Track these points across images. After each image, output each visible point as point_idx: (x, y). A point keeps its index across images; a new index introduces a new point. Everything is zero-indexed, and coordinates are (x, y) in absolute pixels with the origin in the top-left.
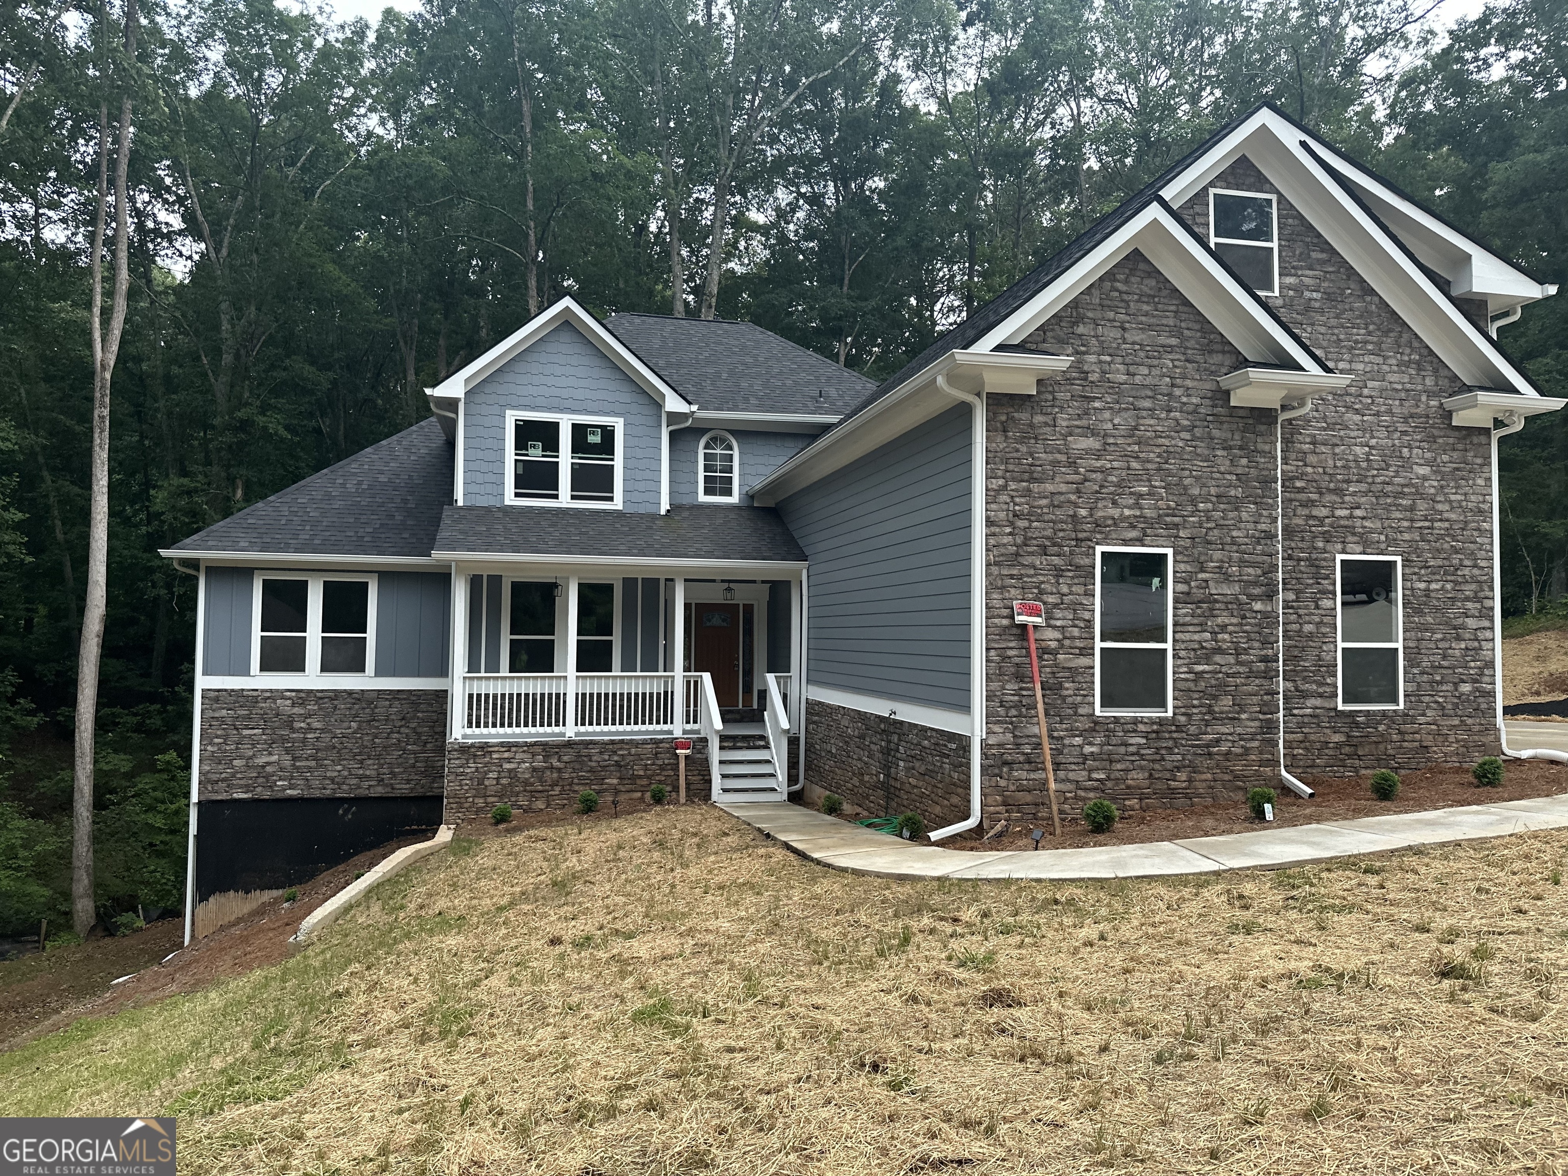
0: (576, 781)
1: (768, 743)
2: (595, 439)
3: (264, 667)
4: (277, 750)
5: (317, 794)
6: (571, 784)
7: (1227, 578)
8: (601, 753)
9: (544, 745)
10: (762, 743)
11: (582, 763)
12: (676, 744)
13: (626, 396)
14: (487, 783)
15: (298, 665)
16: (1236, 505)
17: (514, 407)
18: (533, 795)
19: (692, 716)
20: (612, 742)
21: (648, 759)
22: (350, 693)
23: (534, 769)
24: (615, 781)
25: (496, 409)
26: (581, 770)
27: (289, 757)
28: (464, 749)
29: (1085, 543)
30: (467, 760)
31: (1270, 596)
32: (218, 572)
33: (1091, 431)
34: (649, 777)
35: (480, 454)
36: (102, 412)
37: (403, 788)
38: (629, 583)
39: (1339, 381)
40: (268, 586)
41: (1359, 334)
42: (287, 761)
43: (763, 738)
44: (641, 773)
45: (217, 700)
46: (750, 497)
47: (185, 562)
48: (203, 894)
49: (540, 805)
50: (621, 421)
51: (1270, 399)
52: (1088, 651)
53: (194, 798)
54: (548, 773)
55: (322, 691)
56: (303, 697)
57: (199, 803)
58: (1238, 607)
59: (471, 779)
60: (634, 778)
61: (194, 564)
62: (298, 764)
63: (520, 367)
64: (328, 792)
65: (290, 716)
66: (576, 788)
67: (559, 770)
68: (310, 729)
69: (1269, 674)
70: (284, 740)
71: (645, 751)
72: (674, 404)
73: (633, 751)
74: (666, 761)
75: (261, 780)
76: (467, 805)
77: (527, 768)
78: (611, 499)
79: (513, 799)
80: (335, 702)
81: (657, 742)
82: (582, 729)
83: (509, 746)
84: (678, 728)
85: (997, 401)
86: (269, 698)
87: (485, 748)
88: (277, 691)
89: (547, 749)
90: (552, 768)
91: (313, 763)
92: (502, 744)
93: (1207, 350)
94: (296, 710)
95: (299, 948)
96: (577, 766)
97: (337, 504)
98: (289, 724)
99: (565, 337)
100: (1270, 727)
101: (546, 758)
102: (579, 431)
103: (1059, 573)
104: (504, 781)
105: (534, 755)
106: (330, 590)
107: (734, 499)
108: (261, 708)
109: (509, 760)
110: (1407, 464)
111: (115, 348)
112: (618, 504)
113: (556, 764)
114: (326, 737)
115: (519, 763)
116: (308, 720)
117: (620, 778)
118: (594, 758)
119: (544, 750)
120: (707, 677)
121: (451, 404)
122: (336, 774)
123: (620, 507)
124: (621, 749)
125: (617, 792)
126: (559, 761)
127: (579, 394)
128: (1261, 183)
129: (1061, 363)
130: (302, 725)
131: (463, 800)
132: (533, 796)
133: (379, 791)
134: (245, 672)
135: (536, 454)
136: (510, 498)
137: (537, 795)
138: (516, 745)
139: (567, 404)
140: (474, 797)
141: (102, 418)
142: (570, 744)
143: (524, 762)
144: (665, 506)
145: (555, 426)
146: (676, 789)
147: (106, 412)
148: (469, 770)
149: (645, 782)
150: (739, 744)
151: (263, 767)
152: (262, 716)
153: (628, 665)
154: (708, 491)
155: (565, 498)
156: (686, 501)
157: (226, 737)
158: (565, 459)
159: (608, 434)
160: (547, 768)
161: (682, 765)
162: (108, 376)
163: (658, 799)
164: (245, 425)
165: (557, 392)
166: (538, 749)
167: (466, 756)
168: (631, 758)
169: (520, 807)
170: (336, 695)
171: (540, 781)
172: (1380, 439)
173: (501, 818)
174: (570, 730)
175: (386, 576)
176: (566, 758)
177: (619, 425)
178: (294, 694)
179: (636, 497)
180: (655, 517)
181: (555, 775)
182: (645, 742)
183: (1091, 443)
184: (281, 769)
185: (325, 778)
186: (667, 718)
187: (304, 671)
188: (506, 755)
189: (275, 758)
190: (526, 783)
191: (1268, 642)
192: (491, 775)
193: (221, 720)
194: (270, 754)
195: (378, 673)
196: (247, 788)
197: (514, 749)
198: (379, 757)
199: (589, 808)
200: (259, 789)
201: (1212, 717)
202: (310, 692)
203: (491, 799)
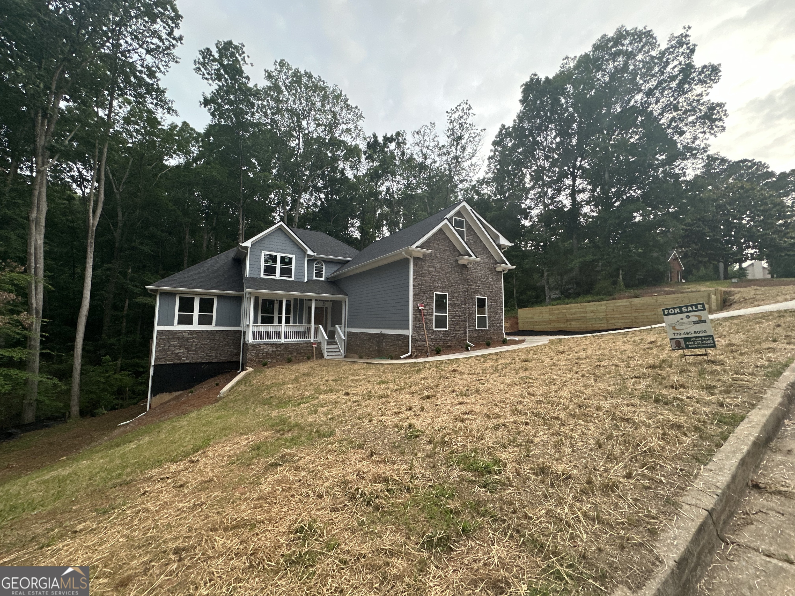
0: (285, 354)
1: (338, 343)
2: (287, 260)
3: (179, 323)
4: (182, 348)
5: (195, 361)
6: (283, 355)
7: (458, 300)
10: (335, 343)
11: (286, 349)
12: (312, 344)
13: (296, 249)
14: (260, 355)
15: (190, 322)
16: (459, 284)
17: (265, 250)
18: (273, 358)
19: (316, 336)
20: (293, 344)
21: (304, 348)
22: (207, 331)
23: (273, 351)
24: (296, 354)
25: (259, 251)
26: (286, 351)
28: (253, 346)
29: (432, 291)
31: (465, 304)
32: (164, 294)
33: (433, 267)
34: (305, 353)
35: (254, 263)
36: (91, 241)
37: (223, 359)
38: (295, 300)
39: (479, 259)
40: (181, 299)
41: (480, 250)
42: (186, 352)
44: (303, 351)
45: (162, 333)
46: (327, 279)
47: (151, 290)
48: (154, 393)
49: (275, 361)
51: (465, 262)
52: (432, 315)
53: (153, 363)
54: (277, 352)
55: (198, 331)
56: (191, 332)
57: (155, 366)
58: (460, 306)
59: (255, 354)
60: (301, 353)
61: (156, 291)
62: (189, 352)
63: (267, 239)
64: (199, 361)
65: (187, 338)
66: (285, 356)
67: (280, 351)
68: (194, 342)
69: (465, 321)
70: (185, 345)
71: (304, 346)
72: (310, 252)
73: (301, 346)
74: (310, 349)
75: (176, 358)
77: (271, 351)
78: (291, 277)
79: (267, 359)
80: (202, 334)
81: (307, 343)
82: (287, 340)
83: (266, 345)
84: (312, 340)
85: (415, 259)
86: (180, 333)
87: (259, 345)
88: (183, 330)
89: (277, 345)
90: (278, 350)
91: (194, 352)
92: (263, 344)
93: (454, 251)
94: (189, 336)
95: (221, 398)
97: (203, 275)
98: (187, 340)
99: (279, 232)
100: (465, 332)
101: (276, 348)
102: (282, 258)
103: (427, 298)
104: (265, 354)
105: (273, 347)
106: (202, 300)
107: (323, 279)
108: (178, 336)
109: (266, 348)
110: (488, 278)
111: (98, 220)
112: (293, 278)
114: (199, 344)
115: (269, 349)
116: (193, 339)
118: (290, 348)
120: (320, 326)
121: (246, 248)
122: (202, 355)
123: (293, 280)
124: (297, 345)
125: (297, 357)
126: (280, 349)
127: (283, 248)
128: (462, 217)
129: (429, 251)
130: (191, 341)
131: (252, 360)
133: (216, 360)
134: (173, 324)
135: (270, 264)
136: (262, 276)
139: (280, 250)
140: (256, 359)
141: (91, 243)
142: (283, 344)
144: (306, 280)
145: (276, 256)
146: (313, 356)
147: (93, 241)
148: (254, 352)
151: (178, 354)
152: (178, 338)
153: (295, 322)
154: (316, 276)
155: (278, 276)
156: (310, 279)
157: (165, 345)
158: (278, 265)
159: (290, 259)
160: (276, 350)
161: (314, 349)
162: (94, 228)
163: (309, 358)
164: (133, 248)
165: (277, 247)
166: (274, 345)
167: (253, 348)
168: (300, 348)
169: (269, 362)
170: (203, 331)
171: (275, 354)
172: (483, 272)
173: (265, 365)
174: (283, 340)
175: (220, 297)
176: (282, 348)
177: (294, 257)
178: (188, 331)
179: (298, 277)
180: (303, 282)
181: (279, 353)
182: (304, 343)
183: (433, 269)
184: (184, 354)
185: (198, 357)
186: (309, 337)
187: (192, 324)
189: (182, 351)
190: (271, 355)
191: (465, 314)
192: (261, 353)
193: (164, 339)
194: (180, 350)
195: (217, 325)
196: (172, 360)
198: (216, 350)
199: (289, 361)
200: (176, 361)
201: (455, 330)
202: (194, 331)
203: (261, 359)
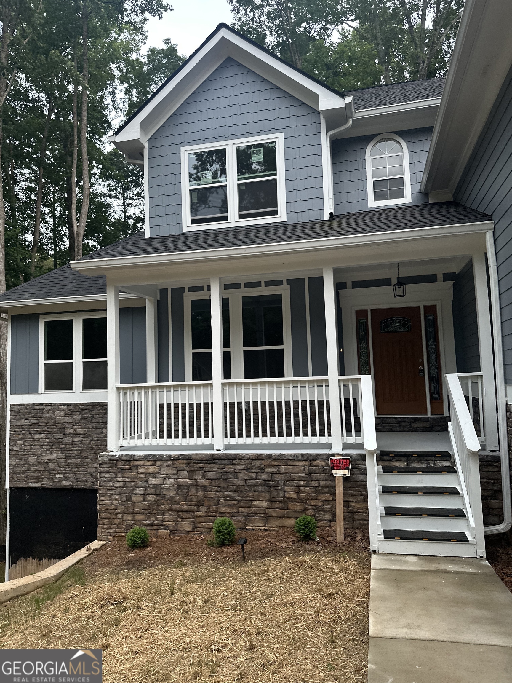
0: (222, 501)
1: (454, 464)
2: (257, 158)
3: (46, 387)
4: (55, 449)
6: (217, 504)
8: (247, 469)
9: (188, 459)
10: (446, 464)
11: (228, 481)
12: (333, 462)
14: (134, 499)
15: (67, 385)
17: (187, 144)
18: (179, 514)
20: (259, 457)
21: (301, 479)
23: (180, 486)
24: (264, 504)
25: (173, 149)
26: (227, 489)
27: (63, 456)
30: (116, 474)
32: (19, 318)
34: (303, 501)
35: (162, 190)
40: (48, 325)
42: (62, 459)
43: (447, 456)
44: (293, 495)
45: (19, 412)
46: (424, 196)
48: (13, 558)
49: (186, 526)
50: (281, 135)
53: (7, 485)
54: (193, 491)
55: (84, 404)
56: (71, 409)
57: (10, 489)
59: (120, 494)
62: (69, 461)
64: (89, 484)
65: (63, 424)
66: (223, 509)
67: (205, 488)
71: (296, 470)
72: (327, 101)
73: (283, 468)
74: (323, 483)
75: (46, 473)
76: (117, 521)
77: (172, 485)
78: (275, 213)
79: (160, 518)
80: (93, 413)
81: (310, 459)
82: (233, 441)
84: (336, 442)
86: (49, 410)
88: (55, 404)
89: (191, 463)
90: (196, 485)
91: (78, 461)
92: (147, 458)
94: (67, 419)
96: (223, 485)
99: (229, 71)
101: (191, 474)
102: (243, 153)
104: (150, 498)
105: (179, 470)
106: (87, 326)
107: (407, 199)
108: (45, 418)
109: (154, 475)
112: (282, 216)
113: (201, 481)
114: (87, 440)
115: (164, 478)
116: (75, 427)
117: (269, 500)
118: (241, 476)
119: (188, 465)
120: (365, 380)
122: (94, 470)
123: (284, 219)
124: (269, 466)
125: (267, 518)
126: (204, 477)
127: (242, 119)
130: (71, 431)
131: (113, 516)
132: (179, 516)
134: (35, 390)
136: (187, 225)
137: (184, 515)
138: (160, 458)
139: (232, 130)
140: (123, 513)
143: (170, 478)
144: (328, 211)
145: (222, 153)
148: (117, 485)
149: (298, 507)
150: (415, 465)
151: (47, 463)
152: (46, 424)
154: (378, 195)
155: (234, 218)
156: (355, 209)
157: (24, 440)
158: (232, 182)
159: (270, 150)
160: (191, 485)
161: (339, 490)
165: (221, 122)
166: (182, 464)
167: (115, 470)
168: (281, 477)
169: (167, 527)
170: (94, 407)
171: (186, 499)
174: (219, 443)
176: (210, 475)
177: (279, 140)
178: (65, 407)
179: (300, 206)
180: (319, 221)
181: (200, 494)
182: (295, 458)
184: (59, 465)
185: (87, 473)
187: (71, 388)
188: (151, 469)
189: (54, 456)
190: (171, 501)
192: (138, 491)
193: (23, 428)
194: (51, 453)
196: (38, 479)
197: (158, 463)
200: (45, 480)
202: (76, 405)
203: (139, 517)
